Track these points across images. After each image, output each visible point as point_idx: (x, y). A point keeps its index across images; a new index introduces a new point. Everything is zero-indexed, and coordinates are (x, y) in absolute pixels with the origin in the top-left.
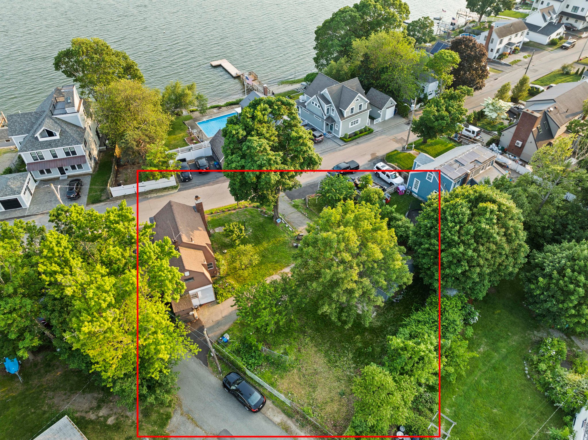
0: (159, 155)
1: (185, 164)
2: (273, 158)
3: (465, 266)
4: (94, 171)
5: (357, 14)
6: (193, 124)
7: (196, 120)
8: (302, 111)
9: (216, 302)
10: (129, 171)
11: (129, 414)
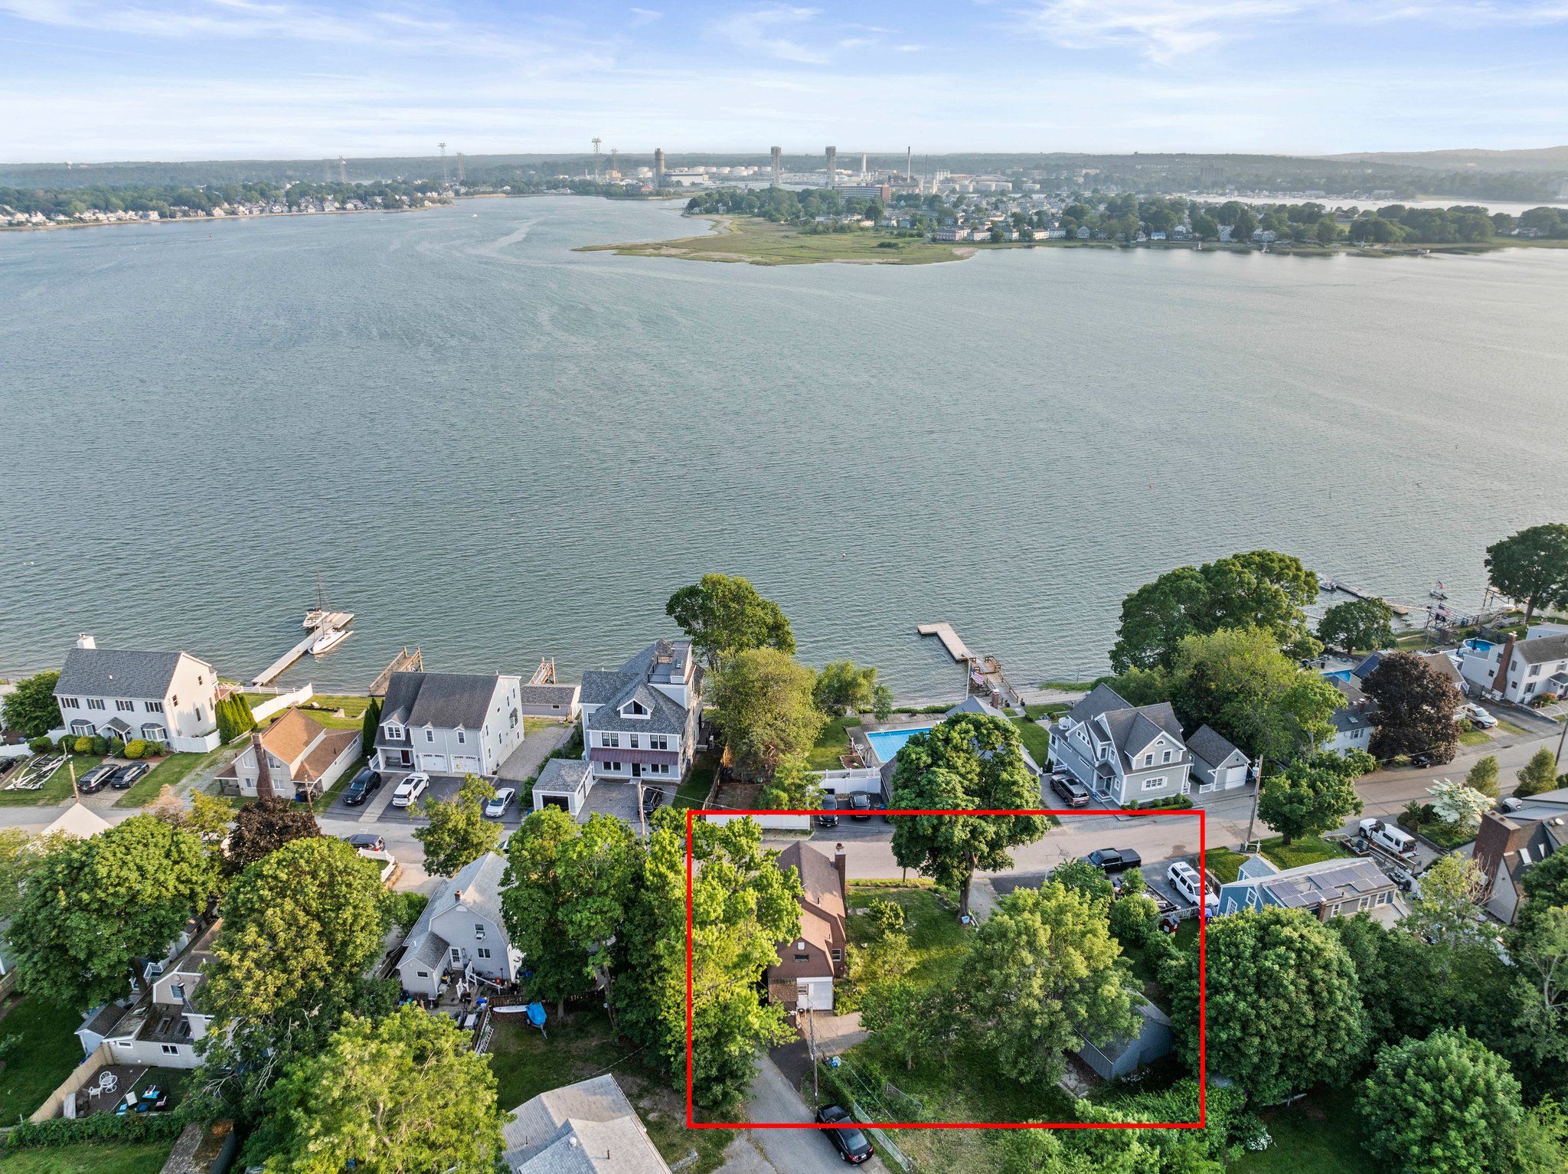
0: (795, 773)
1: (831, 797)
2: (963, 804)
3: (1234, 1029)
4: (683, 781)
5: (1202, 586)
6: (860, 735)
7: (866, 728)
8: (1060, 745)
9: (833, 1012)
10: (738, 792)
11: (678, 1116)
